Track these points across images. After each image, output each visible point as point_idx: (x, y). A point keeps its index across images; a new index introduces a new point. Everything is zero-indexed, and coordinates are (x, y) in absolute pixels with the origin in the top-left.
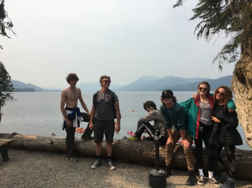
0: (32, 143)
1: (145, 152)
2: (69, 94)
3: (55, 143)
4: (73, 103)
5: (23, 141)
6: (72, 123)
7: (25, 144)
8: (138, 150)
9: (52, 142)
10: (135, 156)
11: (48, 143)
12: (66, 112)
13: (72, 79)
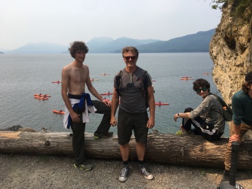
0: (13, 145)
3: (52, 145)
4: (79, 87)
6: (81, 118)
8: (182, 150)
9: (48, 143)
11: (41, 145)
12: (70, 102)
13: (79, 50)
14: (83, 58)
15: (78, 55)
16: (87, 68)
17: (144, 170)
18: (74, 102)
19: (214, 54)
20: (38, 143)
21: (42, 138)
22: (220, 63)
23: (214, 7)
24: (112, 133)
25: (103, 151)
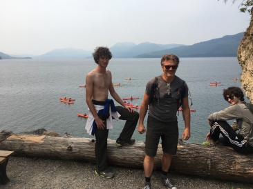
0: (37, 149)
1: (221, 166)
2: (97, 80)
3: (75, 150)
4: (103, 93)
5: (22, 145)
6: (105, 123)
7: (26, 150)
8: (209, 162)
9: (70, 149)
10: (204, 170)
11: (63, 149)
12: (94, 108)
13: (102, 55)
14: (106, 64)
15: (101, 60)
16: (110, 73)
17: (167, 181)
18: (99, 108)
19: (243, 59)
20: (60, 148)
21: (65, 143)
22: (249, 68)
23: (243, 10)
24: (134, 141)
25: (125, 159)
